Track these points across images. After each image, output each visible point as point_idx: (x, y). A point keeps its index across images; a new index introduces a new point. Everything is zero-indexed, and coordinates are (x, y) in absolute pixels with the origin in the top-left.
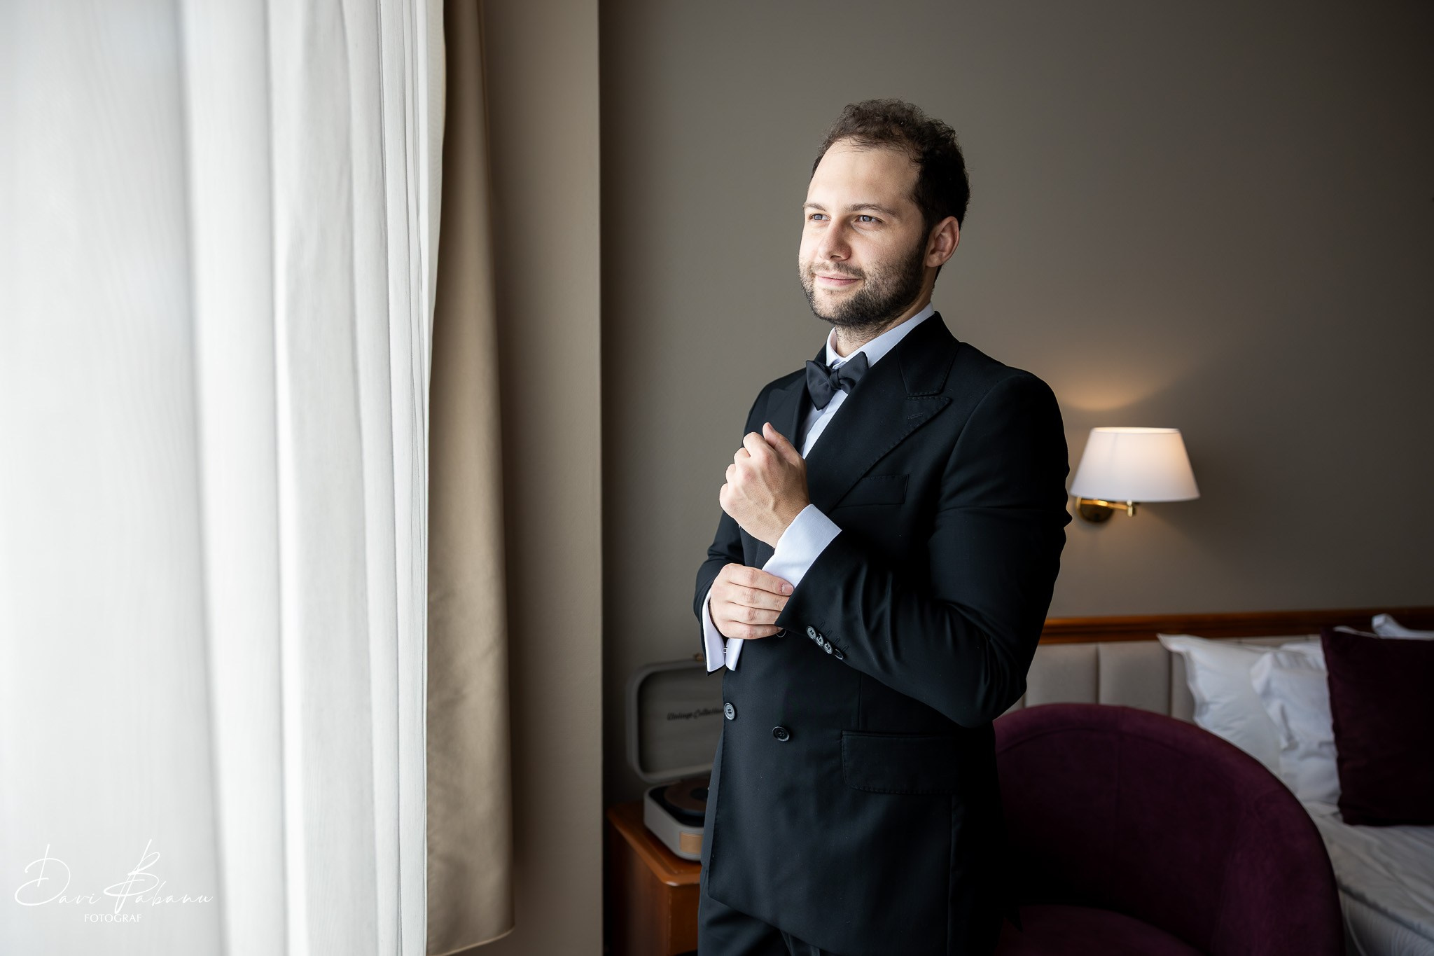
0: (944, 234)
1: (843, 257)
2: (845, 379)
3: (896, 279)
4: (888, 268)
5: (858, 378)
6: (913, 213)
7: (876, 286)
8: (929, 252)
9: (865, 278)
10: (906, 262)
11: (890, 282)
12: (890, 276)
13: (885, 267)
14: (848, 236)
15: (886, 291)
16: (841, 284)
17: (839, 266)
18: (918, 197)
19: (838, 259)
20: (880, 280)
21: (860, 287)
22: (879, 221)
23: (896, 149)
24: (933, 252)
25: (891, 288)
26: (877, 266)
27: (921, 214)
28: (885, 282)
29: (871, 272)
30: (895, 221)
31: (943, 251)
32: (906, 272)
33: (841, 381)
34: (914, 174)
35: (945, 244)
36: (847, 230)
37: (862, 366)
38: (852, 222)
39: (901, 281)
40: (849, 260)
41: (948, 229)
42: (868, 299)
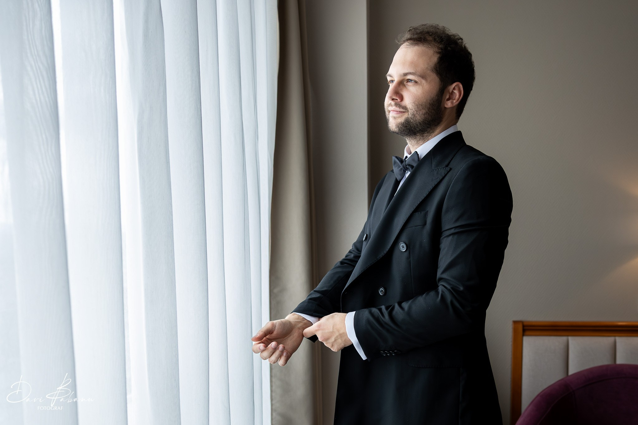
0: (455, 91)
1: (399, 100)
2: (409, 165)
3: (424, 111)
4: (419, 105)
5: (415, 165)
6: (434, 78)
7: (414, 115)
8: (446, 99)
9: (408, 111)
10: (430, 103)
11: (421, 113)
12: (421, 110)
13: (417, 105)
14: (401, 90)
15: (419, 118)
16: (397, 114)
17: (396, 105)
18: (437, 70)
19: (396, 101)
20: (416, 112)
21: (406, 116)
22: (416, 82)
23: (427, 46)
24: (448, 100)
25: (421, 116)
26: (413, 105)
27: (438, 79)
28: (418, 113)
29: (411, 107)
30: (423, 81)
31: (454, 100)
32: (430, 108)
33: (407, 166)
34: (435, 59)
35: (456, 96)
36: (401, 87)
37: (416, 159)
38: (405, 83)
39: (427, 113)
40: (401, 102)
41: (456, 88)
42: (411, 122)
